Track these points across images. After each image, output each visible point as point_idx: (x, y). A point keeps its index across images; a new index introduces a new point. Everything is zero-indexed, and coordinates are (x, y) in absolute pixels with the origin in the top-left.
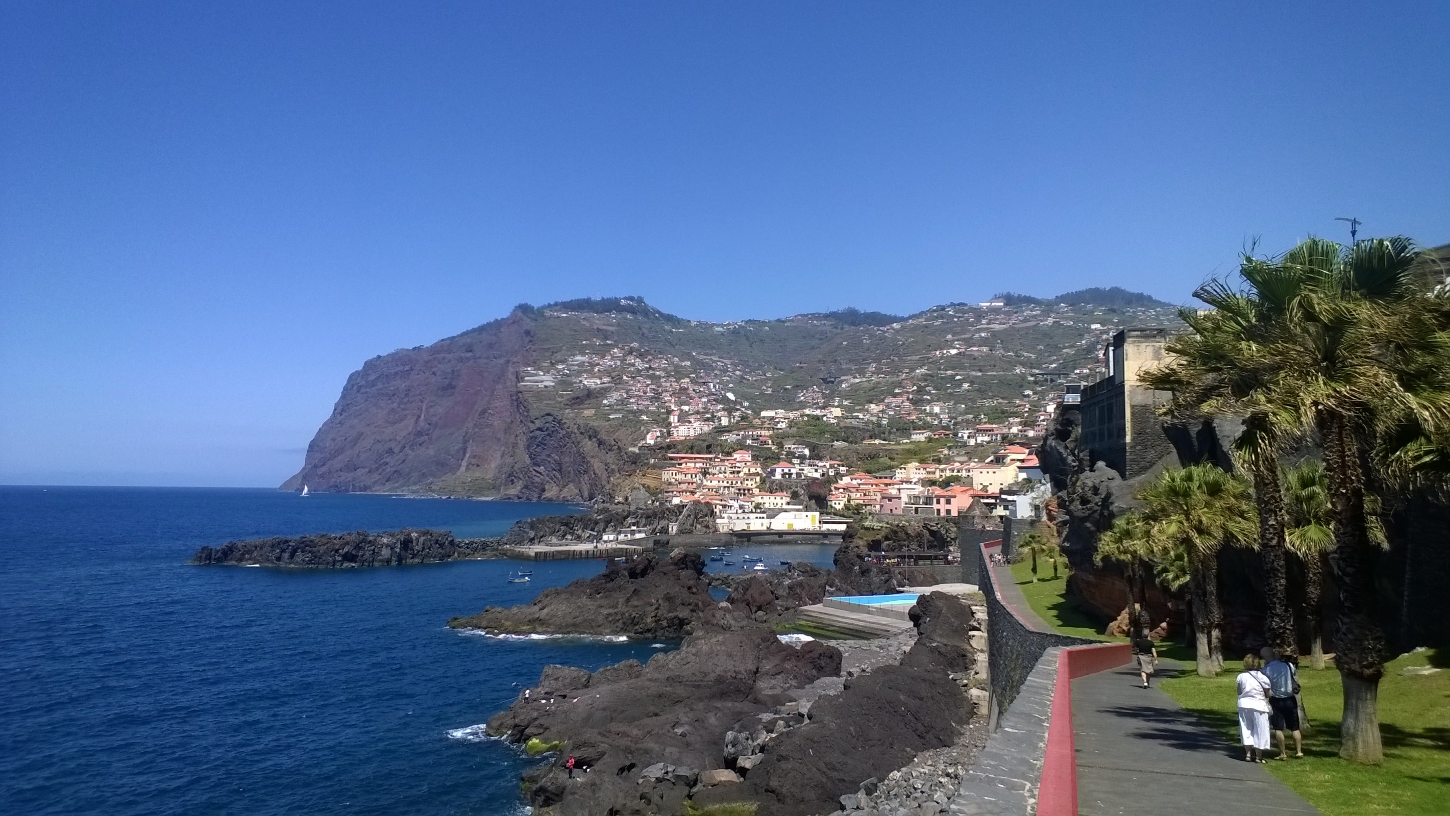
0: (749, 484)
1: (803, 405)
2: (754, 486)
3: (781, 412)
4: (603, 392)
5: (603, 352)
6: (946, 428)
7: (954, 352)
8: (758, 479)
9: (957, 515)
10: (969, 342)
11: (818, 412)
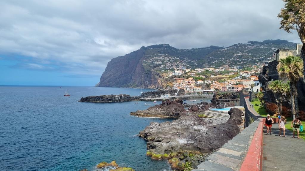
0: (192, 85)
1: (204, 67)
2: (194, 85)
3: (199, 69)
4: (160, 65)
5: (160, 56)
6: (237, 72)
7: (239, 55)
8: (194, 84)
9: (239, 91)
10: (242, 52)
11: (208, 69)
